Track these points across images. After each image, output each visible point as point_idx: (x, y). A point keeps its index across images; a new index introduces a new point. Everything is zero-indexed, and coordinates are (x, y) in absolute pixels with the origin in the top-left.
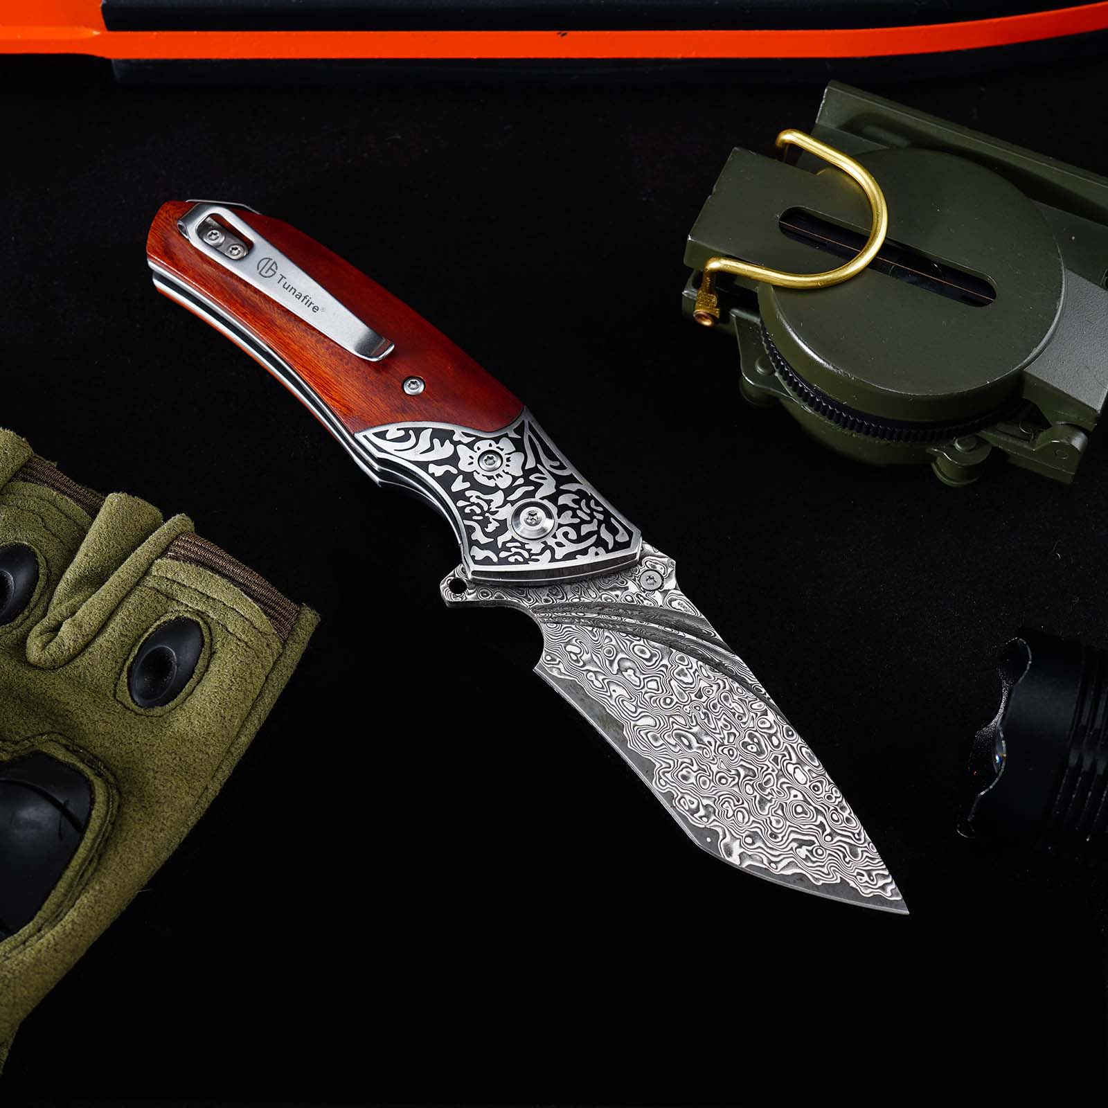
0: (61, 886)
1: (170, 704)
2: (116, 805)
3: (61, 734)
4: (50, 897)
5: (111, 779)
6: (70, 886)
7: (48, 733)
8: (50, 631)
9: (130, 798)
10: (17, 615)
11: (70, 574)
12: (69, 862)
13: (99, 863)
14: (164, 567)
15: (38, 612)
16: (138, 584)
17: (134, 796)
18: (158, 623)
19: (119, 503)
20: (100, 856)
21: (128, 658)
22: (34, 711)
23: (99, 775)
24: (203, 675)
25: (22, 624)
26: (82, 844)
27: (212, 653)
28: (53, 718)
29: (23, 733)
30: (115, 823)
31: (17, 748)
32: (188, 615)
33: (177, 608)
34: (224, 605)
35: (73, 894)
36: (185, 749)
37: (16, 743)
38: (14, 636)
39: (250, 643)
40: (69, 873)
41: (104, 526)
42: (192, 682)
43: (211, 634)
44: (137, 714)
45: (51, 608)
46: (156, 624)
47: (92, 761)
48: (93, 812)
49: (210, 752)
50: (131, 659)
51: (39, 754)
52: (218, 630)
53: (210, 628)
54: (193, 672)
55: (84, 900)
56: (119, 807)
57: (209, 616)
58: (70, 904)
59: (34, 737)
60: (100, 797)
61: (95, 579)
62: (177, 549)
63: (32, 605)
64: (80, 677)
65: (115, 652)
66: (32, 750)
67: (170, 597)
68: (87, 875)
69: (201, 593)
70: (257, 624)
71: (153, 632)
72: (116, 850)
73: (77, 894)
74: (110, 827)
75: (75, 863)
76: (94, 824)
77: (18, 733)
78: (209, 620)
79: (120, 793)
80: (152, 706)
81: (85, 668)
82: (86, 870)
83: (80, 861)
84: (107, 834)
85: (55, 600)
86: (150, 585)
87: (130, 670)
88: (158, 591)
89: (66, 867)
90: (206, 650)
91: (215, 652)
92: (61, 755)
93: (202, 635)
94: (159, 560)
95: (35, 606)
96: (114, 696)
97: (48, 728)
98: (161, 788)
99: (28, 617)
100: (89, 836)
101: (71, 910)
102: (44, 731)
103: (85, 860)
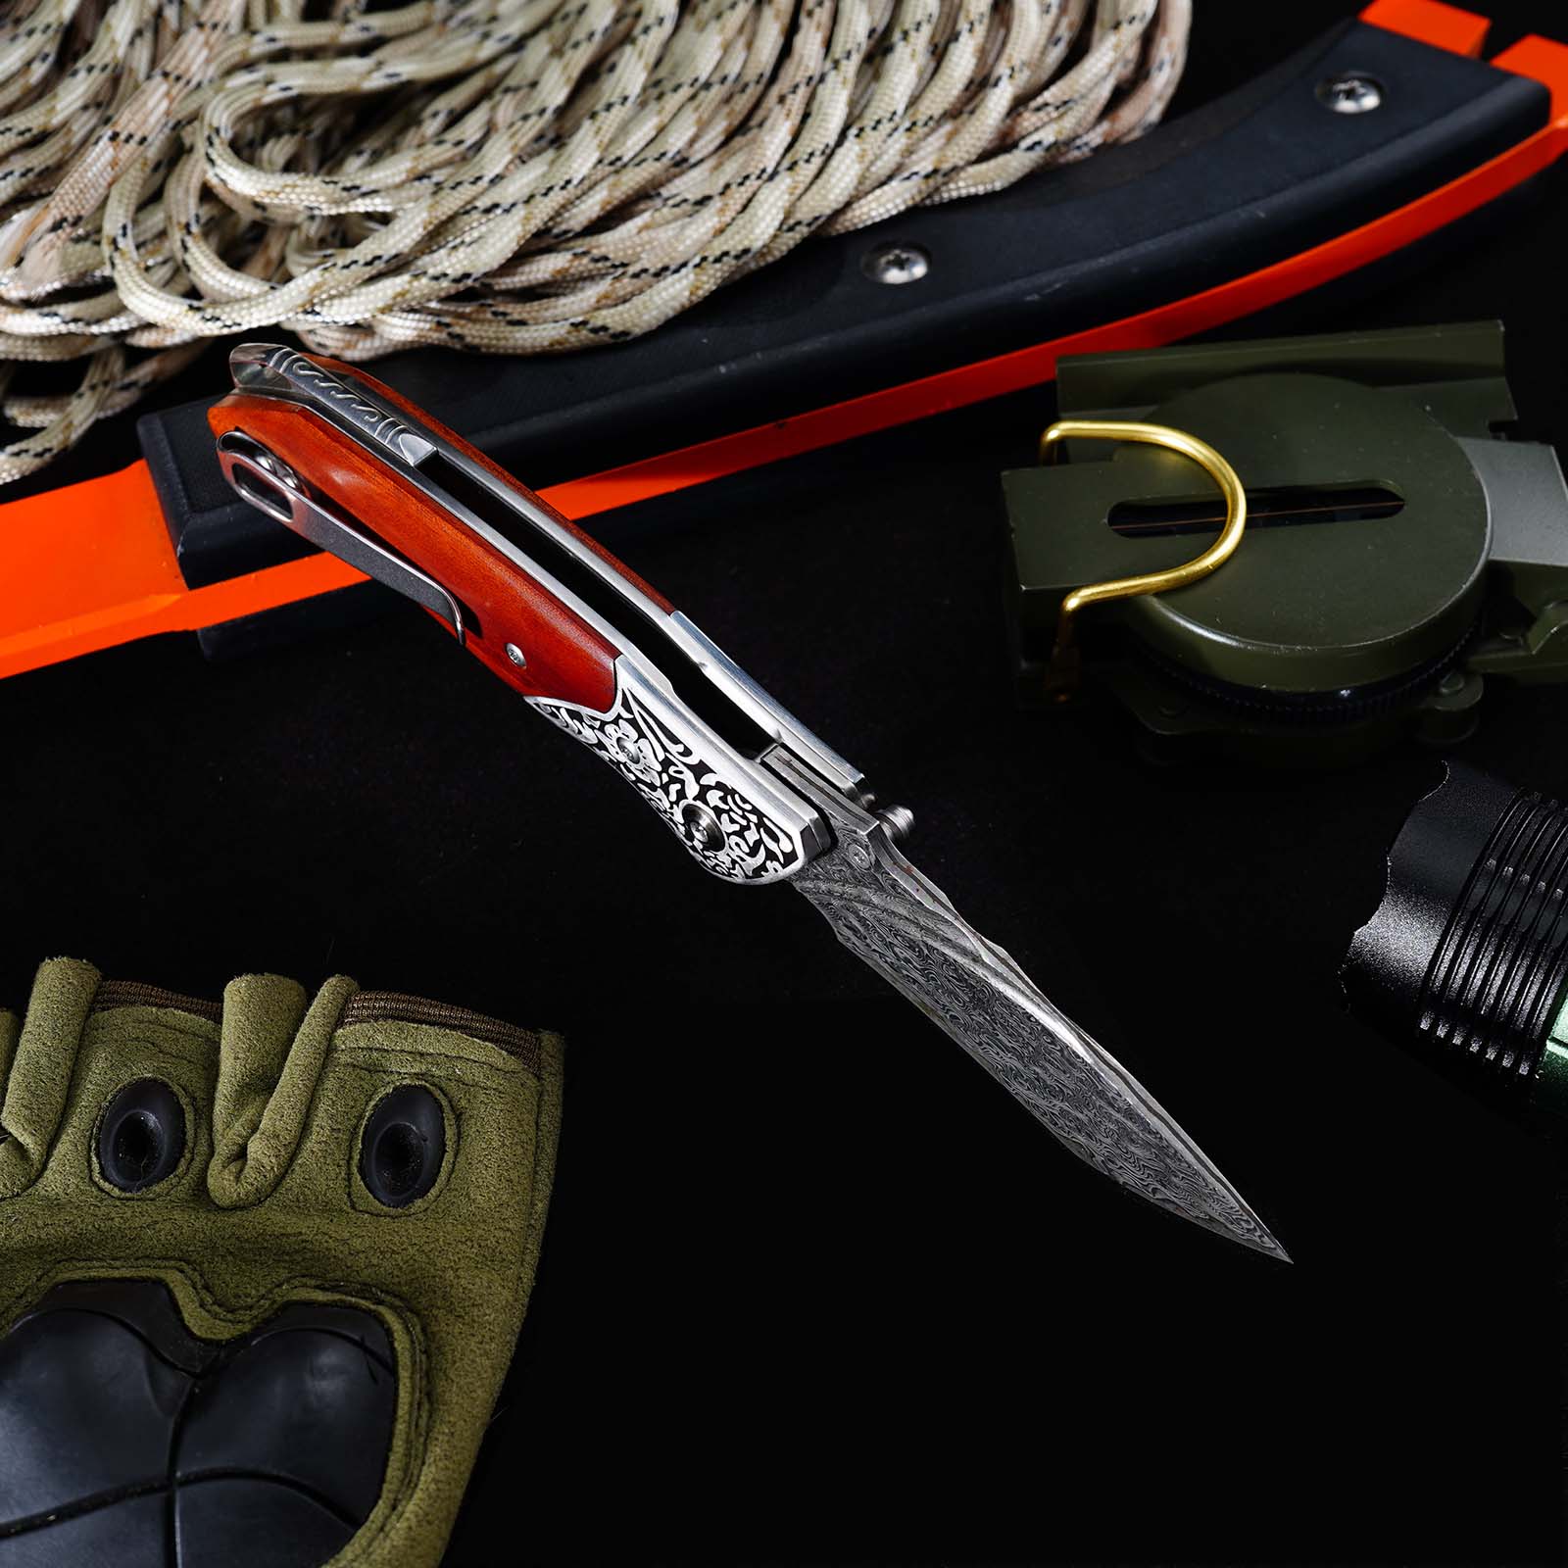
0: (398, 1444)
1: (432, 1191)
2: (418, 1328)
3: (303, 1276)
4: (390, 1463)
5: (398, 1303)
6: (408, 1441)
7: (288, 1280)
8: (234, 1160)
9: (435, 1312)
10: (178, 1161)
11: (225, 1087)
12: (395, 1411)
13: (431, 1403)
14: (350, 1036)
15: (203, 1148)
16: (324, 1066)
17: (439, 1308)
18: (373, 1103)
19: (248, 987)
20: (429, 1395)
21: (351, 1158)
22: (256, 1261)
23: (380, 1302)
24: (458, 1145)
25: (188, 1169)
26: (401, 1387)
27: (458, 1117)
28: (287, 1258)
29: (254, 1292)
30: (430, 1350)
31: (255, 1312)
32: (407, 1082)
33: (387, 1079)
34: (447, 1056)
35: (417, 1449)
36: (480, 1232)
37: (251, 1308)
38: (187, 1186)
39: (501, 1088)
40: (400, 1427)
41: (243, 1019)
42: (448, 1157)
43: (445, 1095)
44: (393, 1217)
45: (218, 1137)
46: (370, 1107)
47: (364, 1290)
48: (396, 1344)
49: (511, 1226)
50: (356, 1157)
51: (288, 1305)
52: (452, 1088)
53: (441, 1089)
54: (445, 1145)
55: (436, 1450)
56: (424, 1330)
57: (433, 1076)
58: (419, 1462)
59: (270, 1291)
60: (396, 1326)
61: (261, 1084)
62: (354, 1012)
63: (190, 1145)
64: (298, 1200)
65: (333, 1154)
66: (275, 1306)
67: (373, 1069)
68: (423, 1422)
69: (411, 1053)
70: (500, 1064)
71: (372, 1115)
72: (447, 1378)
73: (421, 1448)
74: (424, 1357)
75: (403, 1410)
76: (404, 1359)
77: (248, 1295)
78: (436, 1080)
79: (417, 1314)
80: (410, 1200)
81: (301, 1186)
82: (420, 1416)
83: (406, 1407)
84: (424, 1367)
85: (218, 1125)
86: (342, 1061)
87: (361, 1170)
88: (354, 1066)
89: (393, 1418)
90: (448, 1114)
91: (461, 1114)
92: (321, 1296)
93: (436, 1099)
94: (340, 1031)
95: (195, 1144)
96: (353, 1207)
97: (284, 1274)
98: (471, 1286)
99: (192, 1159)
100: (404, 1374)
101: (425, 1468)
102: (281, 1279)
103: (411, 1405)
